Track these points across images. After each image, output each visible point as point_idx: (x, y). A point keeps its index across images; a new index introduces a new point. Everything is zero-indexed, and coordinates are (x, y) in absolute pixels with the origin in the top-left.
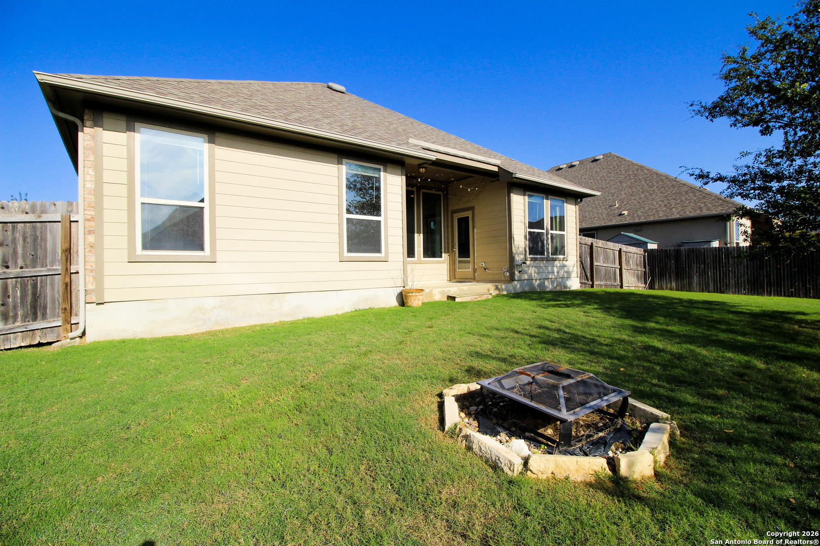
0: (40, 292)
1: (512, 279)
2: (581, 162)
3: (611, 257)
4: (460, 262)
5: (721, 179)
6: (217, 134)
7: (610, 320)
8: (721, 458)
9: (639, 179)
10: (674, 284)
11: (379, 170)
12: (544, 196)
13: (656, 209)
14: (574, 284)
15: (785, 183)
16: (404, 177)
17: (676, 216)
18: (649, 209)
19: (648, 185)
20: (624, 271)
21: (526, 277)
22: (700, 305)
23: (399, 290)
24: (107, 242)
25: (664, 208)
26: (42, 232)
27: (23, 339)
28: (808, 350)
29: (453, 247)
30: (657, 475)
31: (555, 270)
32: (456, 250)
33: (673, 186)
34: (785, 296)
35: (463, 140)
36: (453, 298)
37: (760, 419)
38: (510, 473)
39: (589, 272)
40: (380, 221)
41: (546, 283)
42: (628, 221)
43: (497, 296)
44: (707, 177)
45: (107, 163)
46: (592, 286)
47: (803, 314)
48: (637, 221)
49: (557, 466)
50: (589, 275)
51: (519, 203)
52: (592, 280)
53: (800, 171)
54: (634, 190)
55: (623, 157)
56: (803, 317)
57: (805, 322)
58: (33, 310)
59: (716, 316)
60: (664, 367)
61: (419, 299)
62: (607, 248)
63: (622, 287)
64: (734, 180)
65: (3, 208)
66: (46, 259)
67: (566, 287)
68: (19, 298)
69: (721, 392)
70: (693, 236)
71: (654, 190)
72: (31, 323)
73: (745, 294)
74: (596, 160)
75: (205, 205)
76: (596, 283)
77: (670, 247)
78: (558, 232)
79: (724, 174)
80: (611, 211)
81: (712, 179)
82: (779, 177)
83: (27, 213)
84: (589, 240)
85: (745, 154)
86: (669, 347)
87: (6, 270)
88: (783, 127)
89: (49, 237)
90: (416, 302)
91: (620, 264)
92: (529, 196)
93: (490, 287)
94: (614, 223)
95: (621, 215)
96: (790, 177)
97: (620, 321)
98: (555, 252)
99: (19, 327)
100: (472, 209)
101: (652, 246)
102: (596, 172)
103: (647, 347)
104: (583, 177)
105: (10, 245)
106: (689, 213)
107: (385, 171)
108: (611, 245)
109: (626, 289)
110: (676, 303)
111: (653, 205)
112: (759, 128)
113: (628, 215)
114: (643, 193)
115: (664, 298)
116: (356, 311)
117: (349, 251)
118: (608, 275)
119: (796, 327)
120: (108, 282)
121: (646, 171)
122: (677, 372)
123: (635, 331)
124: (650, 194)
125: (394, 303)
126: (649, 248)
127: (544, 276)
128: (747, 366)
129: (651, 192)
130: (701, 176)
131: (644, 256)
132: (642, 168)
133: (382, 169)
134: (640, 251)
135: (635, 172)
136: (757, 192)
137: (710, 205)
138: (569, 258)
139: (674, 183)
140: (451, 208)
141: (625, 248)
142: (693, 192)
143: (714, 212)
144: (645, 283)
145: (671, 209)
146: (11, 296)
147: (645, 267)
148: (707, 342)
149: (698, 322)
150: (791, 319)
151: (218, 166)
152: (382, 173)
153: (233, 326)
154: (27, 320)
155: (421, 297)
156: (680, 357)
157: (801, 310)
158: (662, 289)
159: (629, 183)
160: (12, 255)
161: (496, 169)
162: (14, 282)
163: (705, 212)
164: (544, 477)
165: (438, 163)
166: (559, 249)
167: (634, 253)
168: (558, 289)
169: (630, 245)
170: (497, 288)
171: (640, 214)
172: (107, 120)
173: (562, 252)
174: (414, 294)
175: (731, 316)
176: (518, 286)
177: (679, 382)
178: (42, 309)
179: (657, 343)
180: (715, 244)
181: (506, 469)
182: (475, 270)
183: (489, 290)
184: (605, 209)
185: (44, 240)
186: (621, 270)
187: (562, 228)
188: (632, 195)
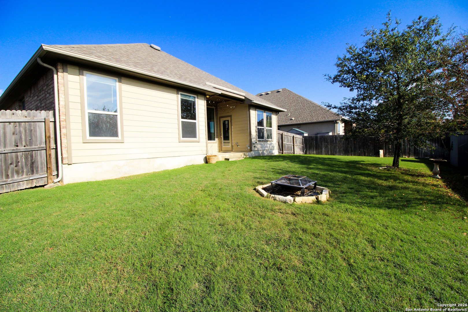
0: (35, 159)
1: (251, 150)
2: (272, 92)
3: (290, 140)
4: (224, 142)
5: (335, 107)
6: (122, 78)
7: (297, 166)
8: (342, 196)
9: (299, 102)
10: (315, 152)
11: (195, 98)
12: (263, 111)
13: (306, 117)
14: (276, 152)
15: (357, 110)
16: (206, 101)
17: (315, 121)
18: (303, 117)
19: (303, 105)
20: (295, 146)
21: (256, 149)
22: (328, 159)
23: (205, 156)
24: (73, 133)
25: (310, 117)
26: (34, 128)
27: (27, 184)
28: (364, 172)
29: (220, 135)
30: (327, 200)
31: (268, 145)
32: (222, 136)
33: (313, 106)
34: (357, 155)
35: (224, 81)
36: (228, 159)
37: (351, 188)
38: (290, 203)
39: (281, 147)
40: (196, 123)
41: (264, 152)
42: (295, 122)
43: (245, 158)
44: (331, 106)
45: (71, 92)
46: (282, 153)
47: (363, 161)
48: (298, 123)
49: (303, 199)
50: (281, 148)
51: (254, 114)
52: (282, 150)
53: (362, 105)
54: (297, 108)
55: (291, 91)
56: (363, 162)
57: (364, 164)
58: (31, 169)
59: (334, 163)
60: (321, 178)
61: (215, 160)
62: (288, 135)
63: (294, 153)
64: (340, 109)
65: (13, 114)
66: (37, 141)
67: (272, 154)
68: (24, 162)
69: (339, 183)
70: (322, 130)
71: (305, 108)
72: (31, 175)
73: (342, 155)
74: (278, 92)
75: (118, 114)
76: (284, 152)
77: (313, 135)
78: (269, 128)
79: (336, 106)
80: (287, 117)
81: (333, 107)
82: (355, 108)
83: (26, 117)
84: (281, 132)
85: (345, 98)
86: (321, 173)
87: (17, 148)
88: (357, 89)
89: (38, 130)
90: (214, 161)
91: (293, 143)
92: (257, 111)
93: (242, 154)
94: (288, 123)
95: (291, 119)
96: (359, 108)
97: (301, 166)
98: (268, 138)
99: (25, 178)
100: (231, 116)
101: (306, 135)
102: (279, 98)
103: (314, 173)
104: (273, 100)
105: (18, 134)
106: (320, 120)
107: (198, 98)
108: (289, 134)
109: (295, 154)
110: (318, 159)
111: (305, 115)
112: (349, 88)
113: (294, 120)
114: (300, 109)
115: (314, 157)
116: (187, 166)
117: (183, 137)
118: (289, 149)
119: (361, 166)
120: (74, 153)
121: (302, 99)
122: (325, 179)
123: (308, 169)
124: (304, 110)
125: (202, 162)
126: (305, 135)
127: (263, 149)
128: (346, 177)
129: (304, 109)
130: (328, 106)
131: (303, 139)
132: (300, 97)
133: (196, 97)
134: (301, 137)
135: (297, 99)
136: (348, 113)
137: (328, 116)
138: (274, 141)
139: (314, 105)
140: (219, 116)
141: (295, 136)
142: (321, 110)
143: (330, 119)
144: (303, 152)
145: (313, 117)
146: (20, 162)
147: (303, 144)
148: (332, 171)
149: (328, 165)
150: (359, 163)
151: (123, 94)
152: (196, 99)
153: (133, 175)
154: (29, 174)
155: (216, 159)
156: (324, 175)
157: (363, 160)
158: (310, 154)
159: (294, 104)
160: (20, 140)
161: (243, 98)
162: (21, 154)
163: (327, 119)
164: (299, 203)
165: (222, 95)
166: (270, 136)
167: (299, 138)
168: (269, 154)
169: (297, 134)
170: (245, 155)
171: (300, 119)
172: (70, 69)
173: (271, 137)
174: (213, 157)
175: (339, 163)
176: (253, 153)
177: (327, 182)
178: (36, 168)
179: (316, 172)
180: (331, 134)
181: (289, 202)
182: (232, 146)
183: (241, 155)
184: (284, 116)
185: (35, 131)
186: (294, 145)
187: (271, 126)
188: (296, 110)
